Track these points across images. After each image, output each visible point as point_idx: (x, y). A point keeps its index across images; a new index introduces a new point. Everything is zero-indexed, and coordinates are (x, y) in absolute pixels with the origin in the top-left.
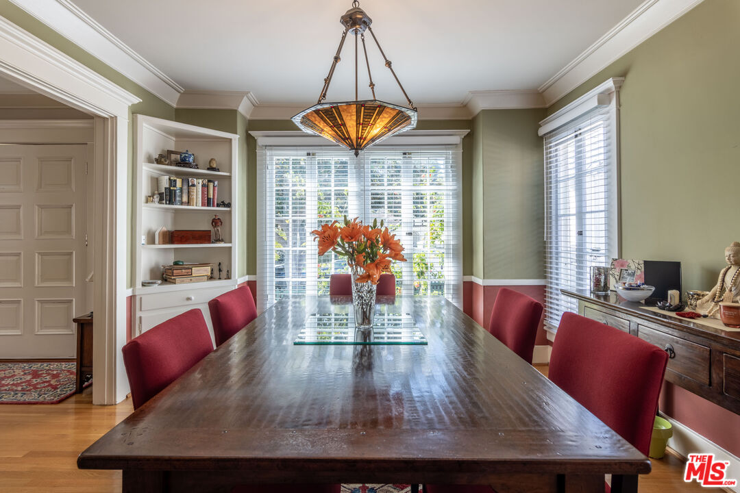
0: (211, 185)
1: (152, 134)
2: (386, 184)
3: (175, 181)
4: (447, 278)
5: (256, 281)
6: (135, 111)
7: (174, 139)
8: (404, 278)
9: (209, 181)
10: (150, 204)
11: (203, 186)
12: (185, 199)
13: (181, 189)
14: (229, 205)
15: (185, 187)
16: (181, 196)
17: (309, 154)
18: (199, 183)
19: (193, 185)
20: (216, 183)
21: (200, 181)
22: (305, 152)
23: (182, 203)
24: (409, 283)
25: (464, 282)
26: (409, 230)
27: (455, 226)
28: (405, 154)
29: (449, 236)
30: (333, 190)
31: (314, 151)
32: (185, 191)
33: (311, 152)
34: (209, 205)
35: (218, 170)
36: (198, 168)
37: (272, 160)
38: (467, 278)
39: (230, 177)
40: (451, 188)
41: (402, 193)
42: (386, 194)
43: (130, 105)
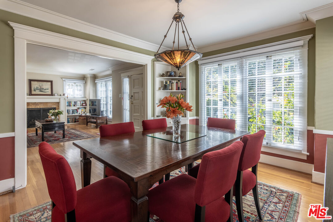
0: (179, 82)
1: (161, 67)
2: (257, 74)
3: (167, 82)
4: (295, 127)
5: (199, 119)
6: (153, 61)
7: (171, 67)
8: (266, 124)
9: (178, 81)
10: (160, 90)
11: (176, 83)
12: (170, 88)
13: (169, 85)
14: (186, 89)
15: (170, 84)
16: (169, 87)
17: (219, 65)
18: (175, 82)
19: (173, 83)
20: (181, 81)
21: (175, 81)
22: (217, 64)
23: (169, 90)
24: (269, 127)
25: (308, 130)
26: (269, 98)
27: (301, 96)
28: (267, 57)
29: (298, 102)
30: (230, 80)
31: (221, 63)
32: (170, 85)
33: (220, 64)
34: (178, 90)
35: (182, 77)
36: (175, 77)
37: (205, 69)
38: (310, 128)
39: (185, 79)
40: (299, 73)
41: (266, 78)
42: (257, 79)
43: (152, 59)
